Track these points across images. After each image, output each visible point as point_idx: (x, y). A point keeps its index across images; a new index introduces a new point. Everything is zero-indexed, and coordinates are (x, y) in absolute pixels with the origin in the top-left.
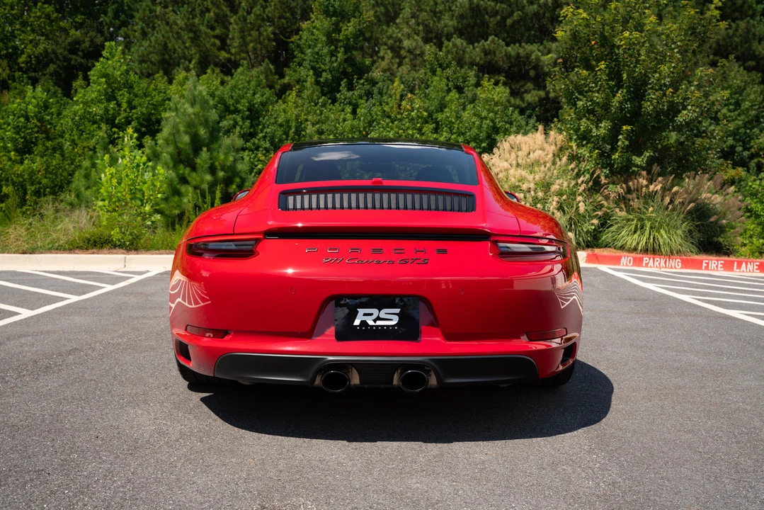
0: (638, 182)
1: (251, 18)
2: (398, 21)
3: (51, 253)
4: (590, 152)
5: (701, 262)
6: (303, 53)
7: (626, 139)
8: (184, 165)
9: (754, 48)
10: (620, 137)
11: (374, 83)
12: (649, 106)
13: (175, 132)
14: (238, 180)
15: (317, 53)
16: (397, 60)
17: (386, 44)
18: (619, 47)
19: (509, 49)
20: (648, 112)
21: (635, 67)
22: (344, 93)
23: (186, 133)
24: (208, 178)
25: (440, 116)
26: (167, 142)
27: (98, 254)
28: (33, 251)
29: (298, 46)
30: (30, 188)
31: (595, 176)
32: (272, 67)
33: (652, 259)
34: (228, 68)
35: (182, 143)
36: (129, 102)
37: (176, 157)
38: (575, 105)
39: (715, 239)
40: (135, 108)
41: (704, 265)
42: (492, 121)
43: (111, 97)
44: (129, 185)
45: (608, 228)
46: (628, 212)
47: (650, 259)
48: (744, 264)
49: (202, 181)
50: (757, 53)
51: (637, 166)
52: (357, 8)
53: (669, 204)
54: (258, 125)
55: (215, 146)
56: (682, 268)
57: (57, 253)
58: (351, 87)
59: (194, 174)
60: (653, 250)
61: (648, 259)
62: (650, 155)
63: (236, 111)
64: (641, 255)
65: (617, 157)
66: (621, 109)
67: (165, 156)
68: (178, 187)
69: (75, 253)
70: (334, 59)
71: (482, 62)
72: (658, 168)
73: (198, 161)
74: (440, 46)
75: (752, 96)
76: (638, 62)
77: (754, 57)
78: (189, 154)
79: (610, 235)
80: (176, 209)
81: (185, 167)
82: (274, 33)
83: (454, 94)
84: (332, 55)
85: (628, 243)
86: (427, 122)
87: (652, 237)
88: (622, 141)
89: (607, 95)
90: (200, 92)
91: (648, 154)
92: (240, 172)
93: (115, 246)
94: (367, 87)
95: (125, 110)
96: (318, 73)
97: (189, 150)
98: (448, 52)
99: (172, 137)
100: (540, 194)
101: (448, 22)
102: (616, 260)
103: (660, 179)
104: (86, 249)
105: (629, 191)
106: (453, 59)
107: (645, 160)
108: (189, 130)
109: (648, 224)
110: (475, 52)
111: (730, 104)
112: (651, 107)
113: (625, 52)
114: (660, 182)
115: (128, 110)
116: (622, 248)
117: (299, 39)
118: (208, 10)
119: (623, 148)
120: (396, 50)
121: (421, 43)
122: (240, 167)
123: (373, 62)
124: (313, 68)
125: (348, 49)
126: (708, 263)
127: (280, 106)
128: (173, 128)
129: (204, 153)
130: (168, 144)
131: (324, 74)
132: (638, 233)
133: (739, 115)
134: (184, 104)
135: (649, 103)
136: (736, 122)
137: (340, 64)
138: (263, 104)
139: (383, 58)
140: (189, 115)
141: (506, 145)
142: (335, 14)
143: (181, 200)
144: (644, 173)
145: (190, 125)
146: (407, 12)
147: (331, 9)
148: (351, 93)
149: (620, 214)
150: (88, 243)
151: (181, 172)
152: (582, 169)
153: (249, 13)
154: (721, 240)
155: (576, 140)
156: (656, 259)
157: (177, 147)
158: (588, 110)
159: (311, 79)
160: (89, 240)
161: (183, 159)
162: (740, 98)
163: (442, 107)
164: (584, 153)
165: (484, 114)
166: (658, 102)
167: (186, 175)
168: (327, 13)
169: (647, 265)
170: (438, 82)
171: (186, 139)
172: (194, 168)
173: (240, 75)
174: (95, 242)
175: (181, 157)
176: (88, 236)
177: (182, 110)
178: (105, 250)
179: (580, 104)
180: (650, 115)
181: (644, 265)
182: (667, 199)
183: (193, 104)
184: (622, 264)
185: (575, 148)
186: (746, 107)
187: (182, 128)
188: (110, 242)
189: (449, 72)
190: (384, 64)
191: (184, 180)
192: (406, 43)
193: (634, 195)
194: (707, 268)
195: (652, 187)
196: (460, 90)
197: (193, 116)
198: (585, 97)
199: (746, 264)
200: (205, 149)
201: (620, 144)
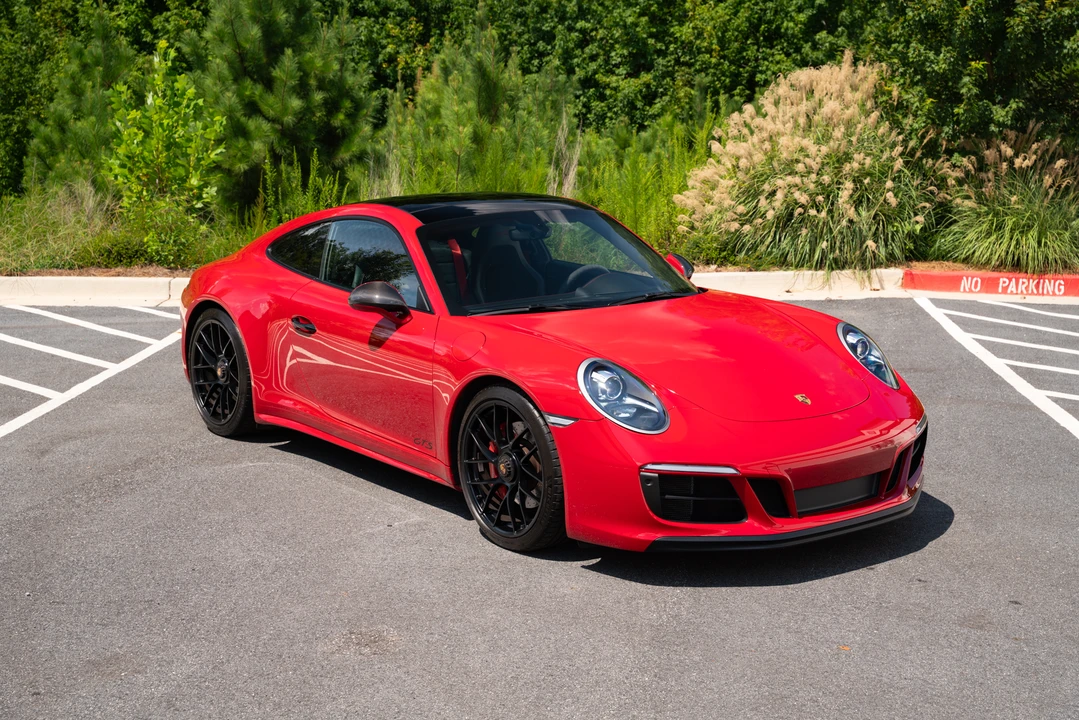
0: (998, 150)
3: (52, 274)
4: (922, 100)
7: (975, 84)
8: (252, 79)
10: (966, 78)
12: (1018, 25)
13: (235, 19)
14: (347, 104)
20: (1016, 35)
23: (255, 19)
24: (296, 103)
26: (220, 37)
27: (126, 276)
28: (22, 271)
31: (925, 141)
33: (1014, 280)
35: (247, 41)
37: (237, 65)
45: (947, 227)
46: (981, 199)
47: (1010, 280)
49: (285, 109)
51: (999, 124)
53: (1051, 187)
55: (305, 40)
56: (1065, 294)
57: (61, 275)
59: (271, 99)
60: (1017, 266)
61: (1007, 281)
62: (1019, 108)
64: (995, 274)
65: (961, 111)
66: (976, 26)
67: (217, 63)
68: (243, 119)
69: (89, 275)
72: (1038, 126)
73: (277, 73)
78: (260, 59)
79: (950, 238)
80: (240, 161)
81: (255, 81)
85: (977, 254)
87: (1014, 243)
88: (967, 86)
91: (1014, 106)
92: (351, 89)
93: (151, 261)
97: (260, 51)
99: (228, 29)
100: (826, 179)
102: (953, 283)
103: (1034, 146)
104: (106, 267)
105: (982, 166)
107: (1010, 114)
108: (258, 14)
109: (1010, 222)
112: (1021, 28)
114: (1035, 151)
116: (966, 260)
119: (969, 99)
122: (350, 80)
128: (231, 10)
129: (288, 58)
130: (222, 41)
132: (993, 238)
135: (1018, 20)
141: (782, 89)
143: (249, 145)
144: (1012, 135)
145: (261, 5)
149: (967, 203)
150: (108, 256)
151: (248, 93)
152: (908, 127)
156: (1021, 281)
157: (239, 46)
158: (923, 27)
160: (110, 252)
161: (252, 68)
164: (912, 100)
166: (1031, 19)
167: (257, 98)
169: (1005, 290)
171: (255, 31)
172: (269, 84)
174: (119, 254)
175: (246, 64)
176: (108, 246)
178: (136, 269)
180: (1020, 39)
181: (1000, 290)
182: (1048, 180)
184: (962, 289)
185: (895, 93)
187: (246, 12)
188: (141, 255)
191: (252, 108)
193: (990, 175)
195: (1018, 162)
200: (289, 52)
201: (964, 91)
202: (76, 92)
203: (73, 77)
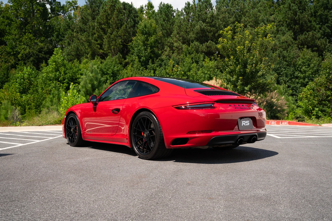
0: (247, 95)
1: (112, 36)
2: (171, 36)
3: (48, 125)
4: (231, 86)
5: (269, 122)
6: (134, 50)
7: (241, 81)
8: (89, 95)
9: (316, 43)
10: (239, 81)
11: (162, 61)
13: (86, 83)
15: (139, 50)
16: (172, 51)
17: (167, 45)
18: (237, 51)
19: (217, 45)
21: (243, 58)
22: (150, 65)
23: (90, 83)
25: (189, 73)
26: (83, 87)
28: (42, 125)
29: (132, 47)
30: (27, 107)
32: (121, 55)
34: (103, 57)
35: (88, 87)
36: (64, 72)
37: (86, 93)
38: (225, 70)
39: (276, 115)
40: (67, 74)
41: (270, 123)
42: (209, 75)
43: (57, 70)
44: (72, 103)
48: (283, 122)
50: (317, 44)
51: (246, 90)
52: (155, 31)
54: (116, 79)
55: (100, 88)
58: (153, 63)
63: (107, 74)
65: (239, 87)
66: (240, 71)
67: (82, 92)
69: (56, 125)
70: (146, 51)
71: (206, 51)
72: (254, 91)
73: (94, 94)
74: (189, 45)
75: (315, 62)
76: (244, 56)
77: (316, 46)
82: (121, 42)
83: (195, 65)
84: (145, 50)
86: (184, 76)
88: (240, 82)
89: (235, 67)
90: (95, 68)
91: (249, 86)
94: (160, 62)
95: (63, 75)
96: (140, 58)
97: (91, 90)
98: (192, 47)
99: (84, 85)
101: (192, 35)
103: (254, 94)
104: (60, 124)
106: (195, 50)
107: (248, 88)
110: (203, 47)
111: (306, 65)
112: (249, 71)
113: (239, 53)
114: (254, 95)
115: (64, 75)
117: (132, 44)
118: (95, 34)
120: (171, 47)
121: (181, 44)
123: (162, 52)
124: (138, 56)
125: (152, 47)
126: (271, 122)
127: (125, 71)
128: (85, 82)
129: (97, 91)
130: (83, 88)
131: (142, 58)
133: (310, 69)
134: (88, 73)
135: (248, 69)
136: (308, 72)
137: (148, 54)
138: (118, 71)
139: (166, 51)
140: (91, 77)
142: (146, 34)
144: (249, 93)
145: (91, 80)
146: (175, 32)
147: (144, 32)
148: (153, 65)
151: (88, 98)
153: (111, 34)
154: (278, 115)
155: (226, 82)
157: (86, 89)
158: (230, 72)
159: (137, 60)
160: (61, 121)
161: (89, 93)
162: (310, 63)
163: (189, 70)
165: (206, 72)
166: (250, 69)
168: (143, 33)
170: (188, 60)
171: (90, 86)
173: (108, 60)
176: (60, 119)
177: (88, 75)
179: (227, 70)
180: (249, 73)
183: (92, 73)
185: (225, 85)
186: (312, 66)
187: (88, 82)
189: (193, 55)
190: (166, 53)
192: (175, 44)
194: (271, 124)
195: (251, 97)
196: (197, 62)
197: (92, 77)
198: (228, 67)
199: (284, 122)
200: (97, 89)
201: (239, 83)
202: (52, 101)
203: (51, 98)
